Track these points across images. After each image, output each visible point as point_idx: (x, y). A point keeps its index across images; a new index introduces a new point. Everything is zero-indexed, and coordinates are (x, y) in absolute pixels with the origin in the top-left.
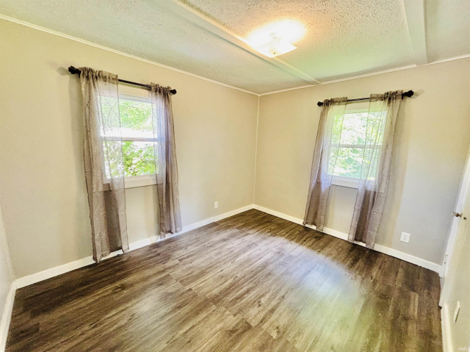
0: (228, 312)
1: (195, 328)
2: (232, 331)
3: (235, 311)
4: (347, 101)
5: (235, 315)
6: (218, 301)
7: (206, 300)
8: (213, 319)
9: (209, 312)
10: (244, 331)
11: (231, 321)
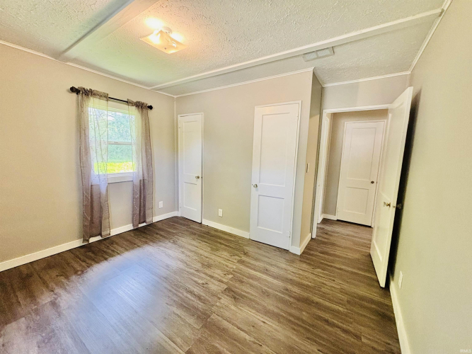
0: (218, 304)
1: (240, 326)
2: (235, 298)
3: (216, 299)
4: (107, 98)
5: (220, 299)
6: (205, 314)
7: (205, 326)
8: (227, 314)
9: (220, 319)
10: (233, 291)
11: (226, 300)
